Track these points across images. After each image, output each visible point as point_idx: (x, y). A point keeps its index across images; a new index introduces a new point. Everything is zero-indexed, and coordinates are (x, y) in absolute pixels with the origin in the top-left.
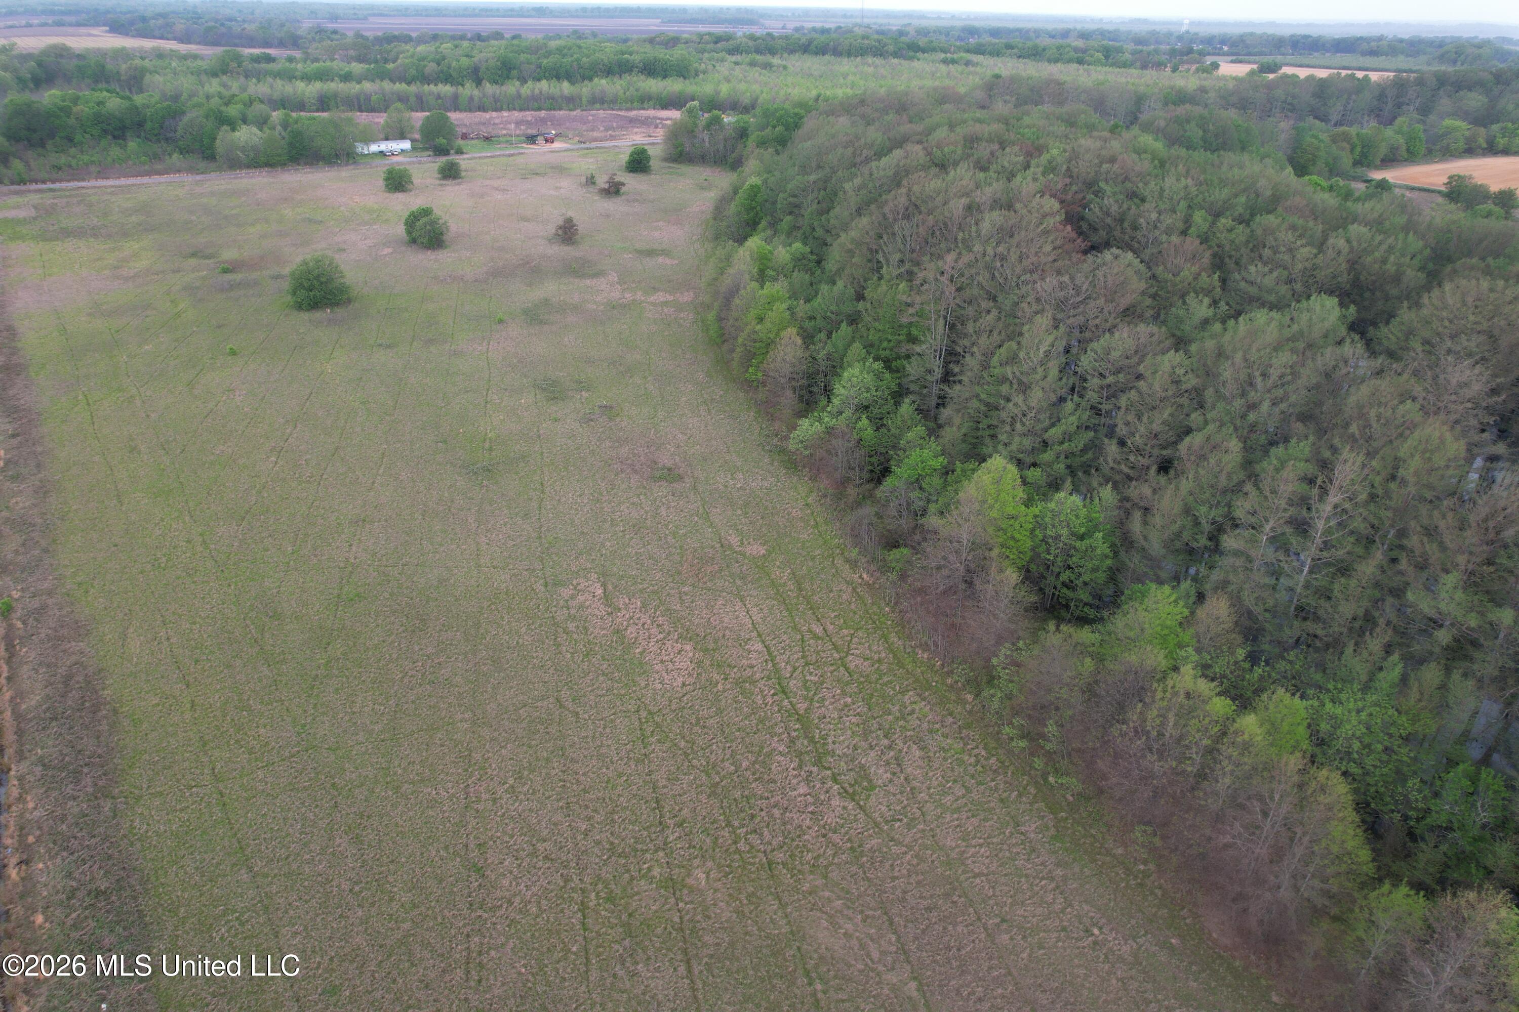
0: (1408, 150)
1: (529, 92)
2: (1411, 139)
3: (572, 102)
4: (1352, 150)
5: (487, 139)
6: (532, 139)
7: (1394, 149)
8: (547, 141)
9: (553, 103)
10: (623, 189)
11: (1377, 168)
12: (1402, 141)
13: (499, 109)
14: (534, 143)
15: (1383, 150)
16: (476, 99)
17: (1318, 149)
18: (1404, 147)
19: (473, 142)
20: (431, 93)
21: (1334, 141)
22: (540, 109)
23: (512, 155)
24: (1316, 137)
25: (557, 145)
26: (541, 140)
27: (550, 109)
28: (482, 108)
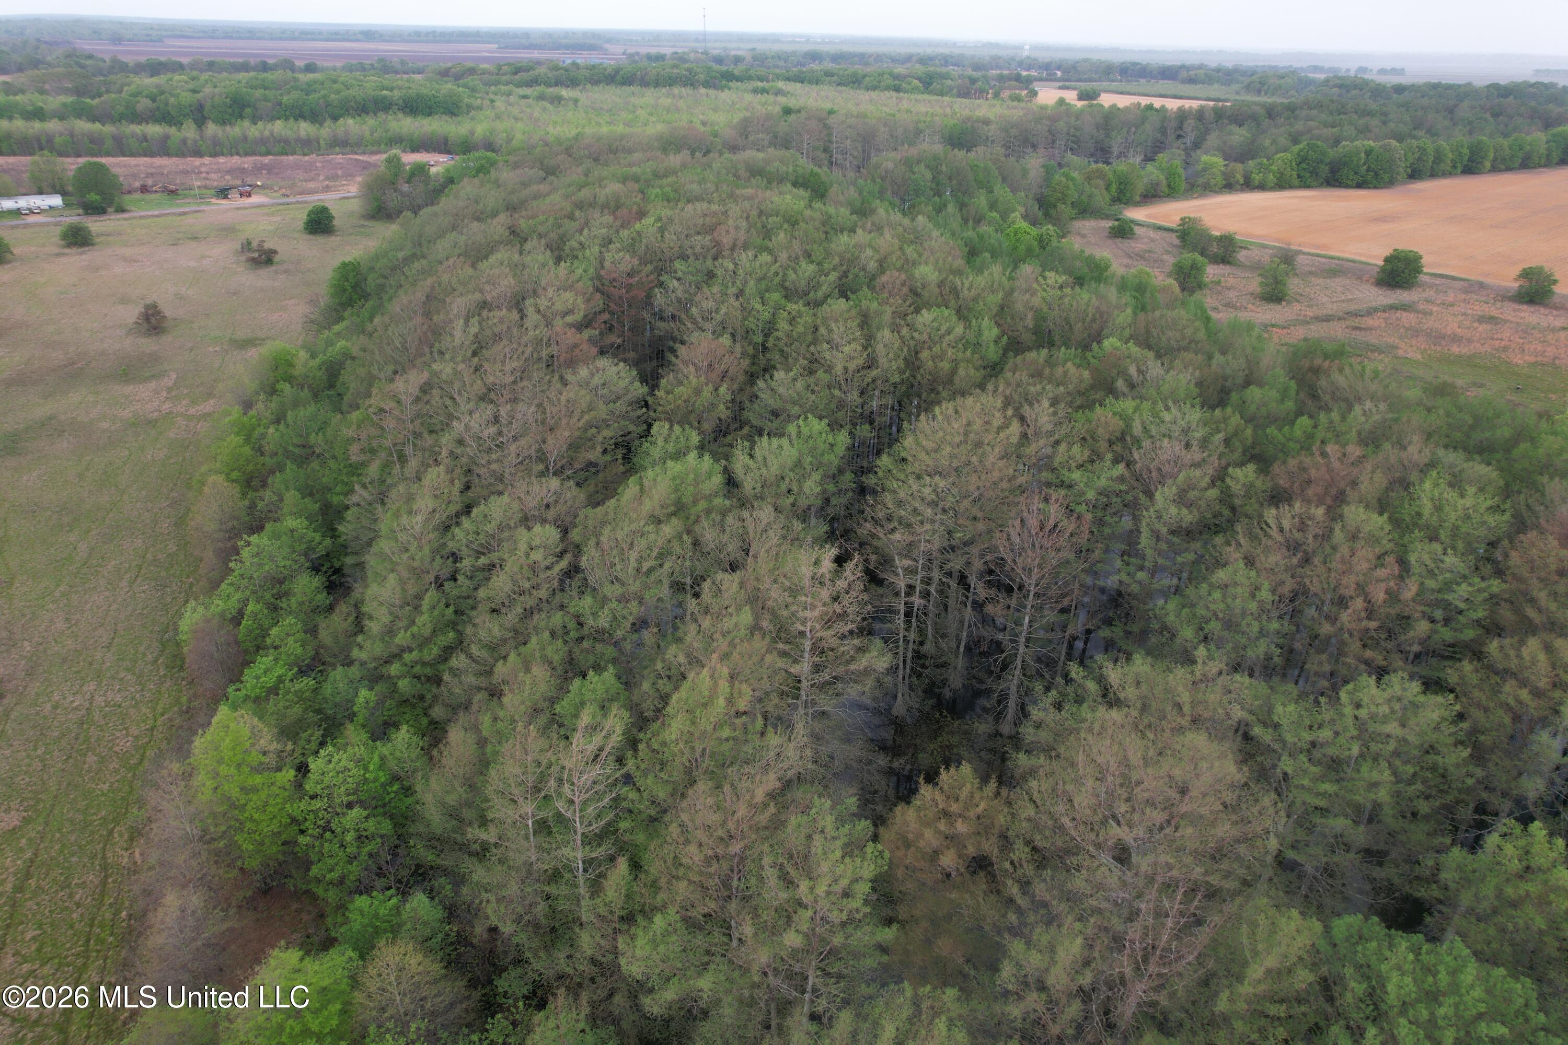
0: (1169, 186)
1: (257, 134)
2: (1171, 175)
3: (308, 145)
4: (1107, 188)
5: (172, 192)
6: (223, 193)
7: (1156, 185)
8: (241, 195)
9: (285, 146)
10: (277, 258)
11: (1137, 204)
12: (1162, 177)
13: (215, 155)
14: (226, 197)
15: (1140, 187)
16: (189, 142)
17: (1067, 187)
18: (1165, 182)
19: (153, 196)
20: (133, 135)
21: (1089, 179)
22: (268, 153)
23: (184, 214)
24: (1066, 176)
25: (255, 199)
26: (234, 194)
27: (282, 154)
28: (198, 153)
